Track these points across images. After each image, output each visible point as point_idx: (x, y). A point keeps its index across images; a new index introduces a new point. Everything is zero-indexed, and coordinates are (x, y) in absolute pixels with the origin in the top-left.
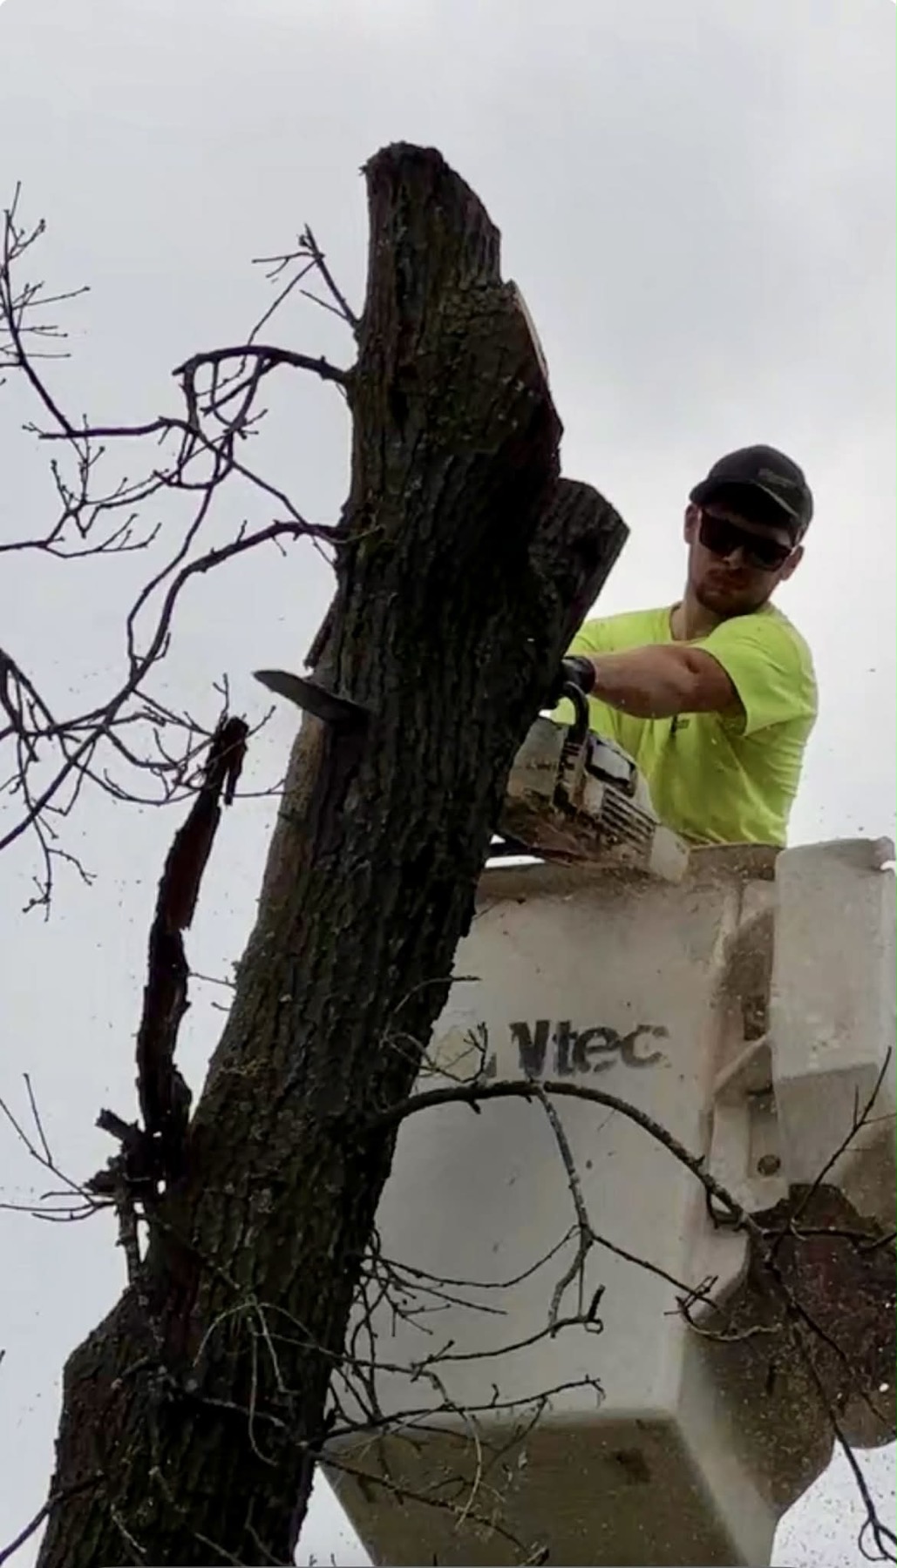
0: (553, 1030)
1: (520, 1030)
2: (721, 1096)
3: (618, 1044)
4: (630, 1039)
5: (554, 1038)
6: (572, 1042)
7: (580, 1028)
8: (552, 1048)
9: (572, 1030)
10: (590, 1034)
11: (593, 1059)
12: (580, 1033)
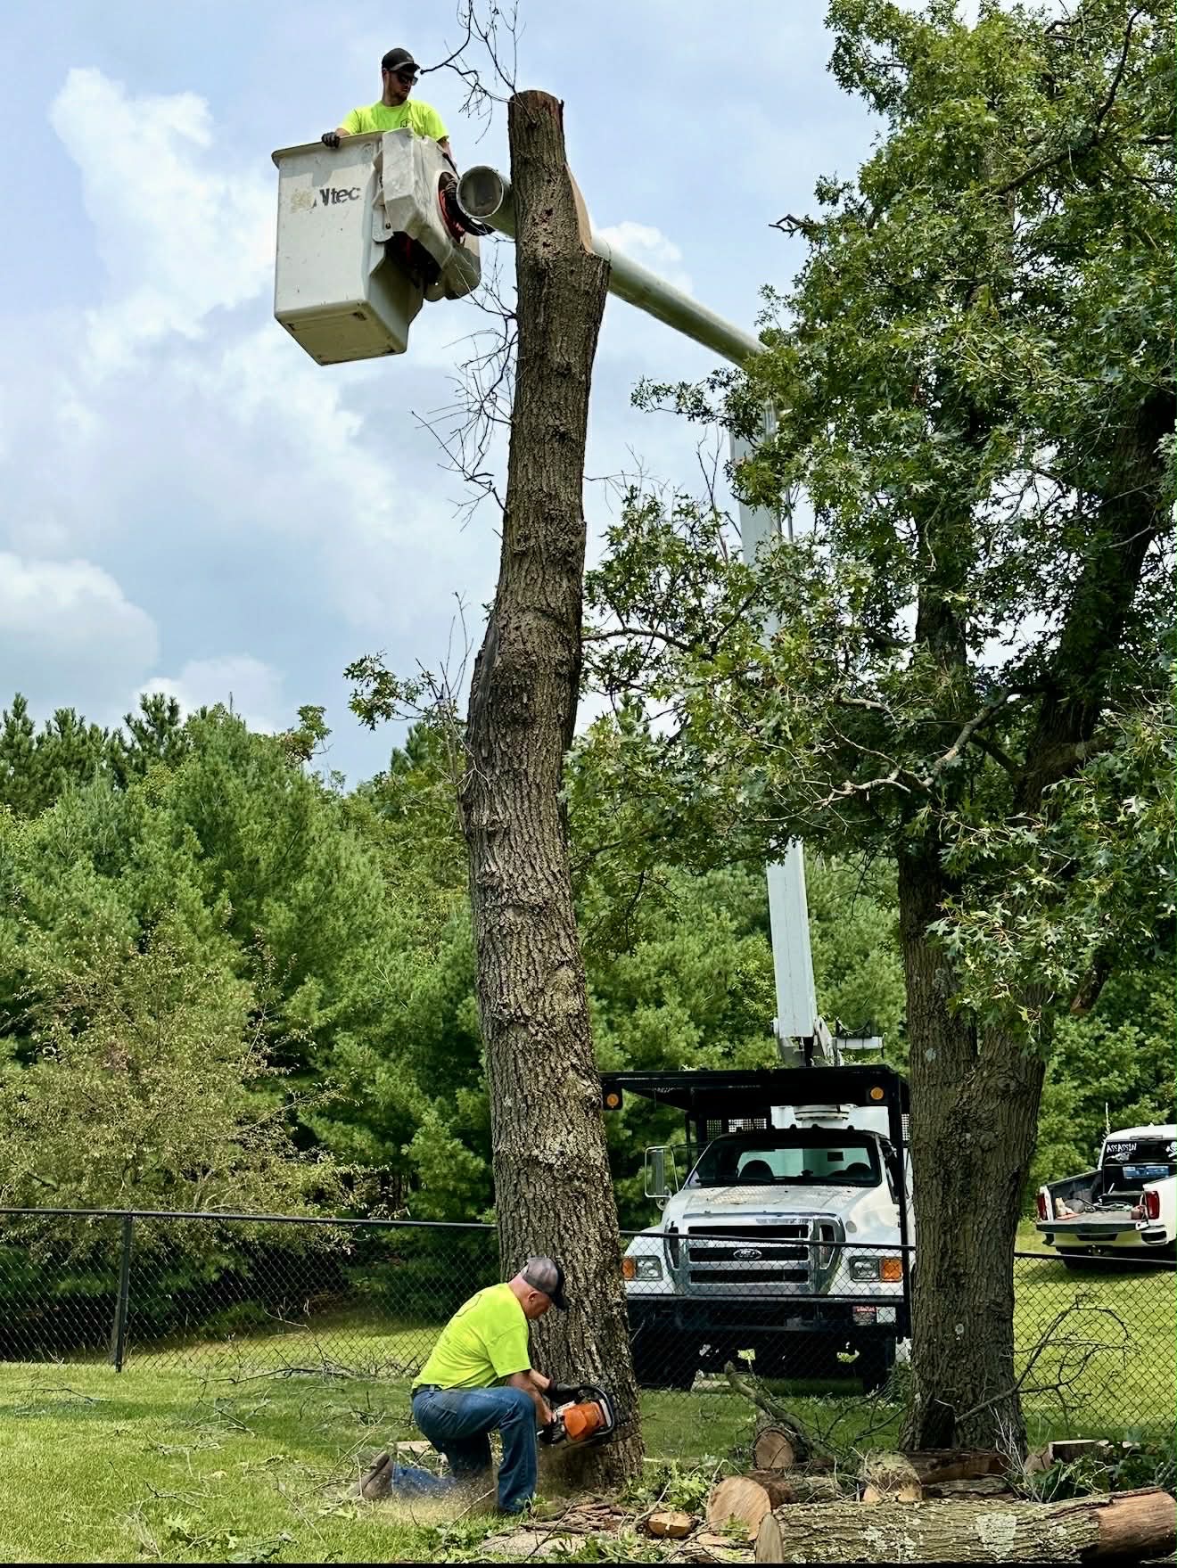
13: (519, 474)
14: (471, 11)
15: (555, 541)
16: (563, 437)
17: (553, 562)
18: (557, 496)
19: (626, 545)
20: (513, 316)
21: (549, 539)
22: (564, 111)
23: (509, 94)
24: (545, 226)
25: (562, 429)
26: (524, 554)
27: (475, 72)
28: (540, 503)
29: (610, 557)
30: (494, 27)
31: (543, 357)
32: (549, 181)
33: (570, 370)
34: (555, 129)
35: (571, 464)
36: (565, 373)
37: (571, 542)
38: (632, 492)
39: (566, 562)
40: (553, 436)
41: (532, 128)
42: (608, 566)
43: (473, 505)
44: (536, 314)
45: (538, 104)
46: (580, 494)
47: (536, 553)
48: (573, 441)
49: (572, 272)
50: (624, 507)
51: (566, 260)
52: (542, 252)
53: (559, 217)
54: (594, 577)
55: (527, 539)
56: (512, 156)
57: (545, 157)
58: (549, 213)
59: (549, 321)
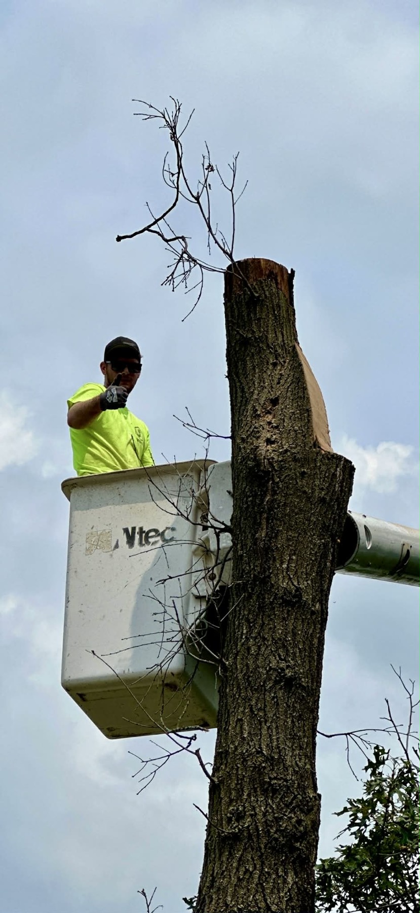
0: (137, 530)
1: (126, 530)
2: (194, 553)
3: (159, 535)
4: (163, 532)
5: (138, 533)
6: (144, 535)
7: (146, 529)
8: (137, 537)
9: (144, 530)
10: (150, 531)
11: (151, 540)
12: (146, 531)
13: (231, 732)
14: (180, 167)
15: (277, 820)
16: (290, 684)
17: (276, 850)
18: (281, 760)
19: (371, 824)
20: (227, 529)
21: (270, 818)
22: (295, 282)
23: (226, 263)
24: (269, 418)
25: (289, 673)
26: (235, 838)
27: (183, 238)
28: (258, 770)
29: (351, 841)
30: (207, 185)
31: (265, 581)
32: (275, 365)
33: (300, 597)
34: (283, 304)
35: (300, 718)
36: (293, 601)
37: (299, 822)
38: (377, 755)
39: (293, 849)
40: (276, 682)
41: (254, 303)
42: (349, 852)
43: (159, 762)
44: (256, 526)
45: (261, 274)
46: (311, 758)
47: (251, 836)
48: (304, 688)
49: (303, 474)
50: (367, 776)
51: (295, 460)
52: (264, 449)
53: (287, 407)
54: (331, 866)
55: (240, 817)
56: (229, 335)
57: (271, 336)
58: (275, 402)
59: (273, 535)
